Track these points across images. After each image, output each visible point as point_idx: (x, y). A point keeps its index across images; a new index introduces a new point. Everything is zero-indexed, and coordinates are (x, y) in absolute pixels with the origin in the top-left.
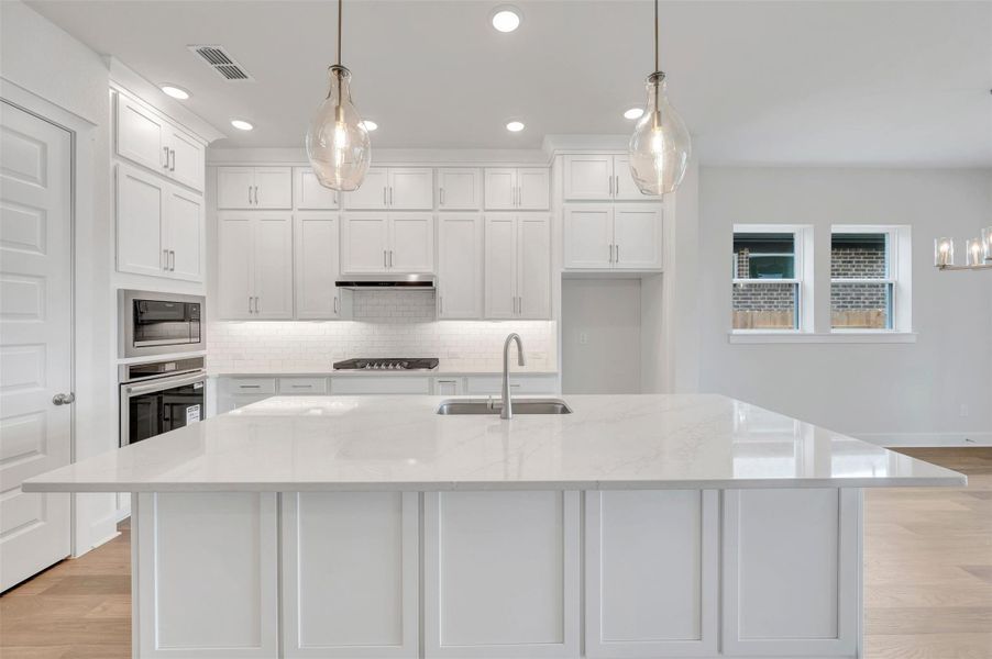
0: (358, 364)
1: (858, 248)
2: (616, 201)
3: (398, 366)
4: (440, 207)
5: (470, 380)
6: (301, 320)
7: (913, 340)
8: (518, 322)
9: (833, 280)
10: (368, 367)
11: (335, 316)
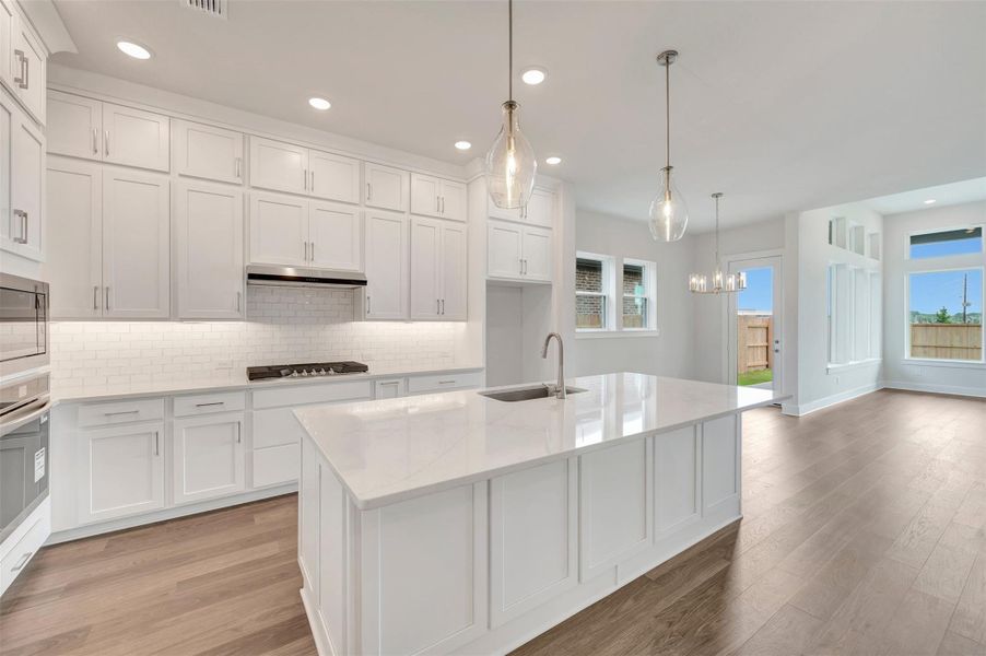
0: (283, 372)
1: (632, 273)
2: (524, 224)
3: (332, 372)
4: (368, 203)
5: (411, 380)
6: (182, 320)
7: (657, 334)
8: (441, 323)
9: (625, 295)
10: (295, 374)
11: (238, 315)
